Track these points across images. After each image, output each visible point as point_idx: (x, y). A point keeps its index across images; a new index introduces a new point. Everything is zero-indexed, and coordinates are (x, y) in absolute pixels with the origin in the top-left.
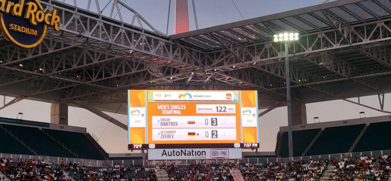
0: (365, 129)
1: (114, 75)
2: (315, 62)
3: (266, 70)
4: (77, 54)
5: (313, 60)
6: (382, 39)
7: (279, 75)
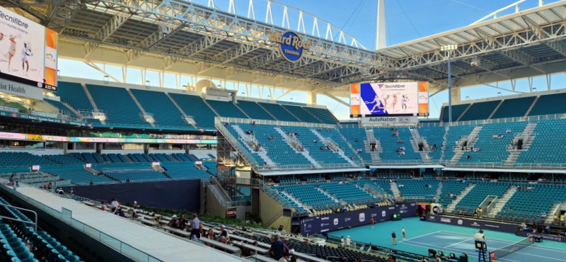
0: (501, 103)
1: (341, 76)
2: (468, 62)
3: (435, 69)
4: (321, 64)
5: (466, 60)
6: (516, 45)
7: (443, 72)
